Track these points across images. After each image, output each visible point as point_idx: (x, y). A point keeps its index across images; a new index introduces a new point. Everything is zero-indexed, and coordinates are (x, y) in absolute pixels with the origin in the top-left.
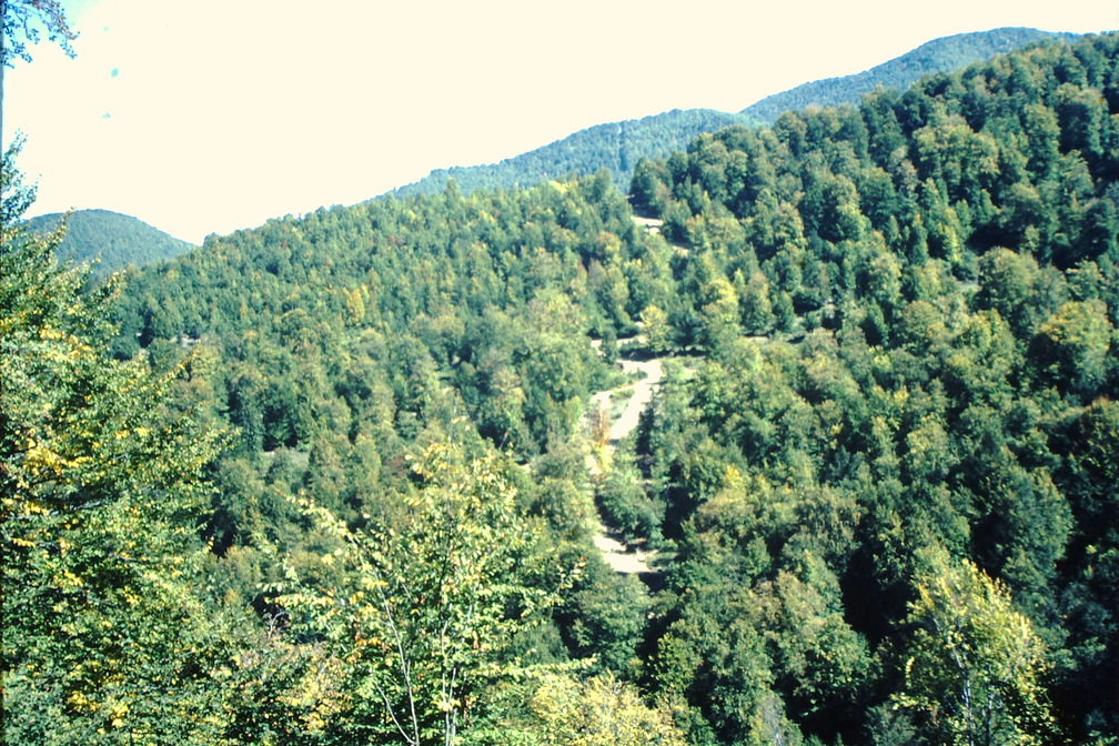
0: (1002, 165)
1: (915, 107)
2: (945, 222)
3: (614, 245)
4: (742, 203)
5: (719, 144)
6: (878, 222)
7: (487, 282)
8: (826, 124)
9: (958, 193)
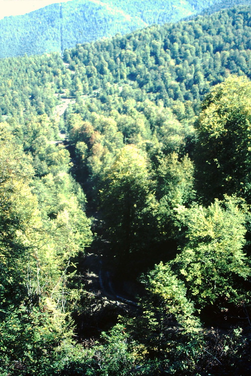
0: (137, 59)
1: (124, 41)
2: (124, 72)
3: (60, 71)
4: (86, 63)
5: (82, 48)
6: (111, 71)
7: (34, 79)
8: (105, 44)
9: (128, 65)
